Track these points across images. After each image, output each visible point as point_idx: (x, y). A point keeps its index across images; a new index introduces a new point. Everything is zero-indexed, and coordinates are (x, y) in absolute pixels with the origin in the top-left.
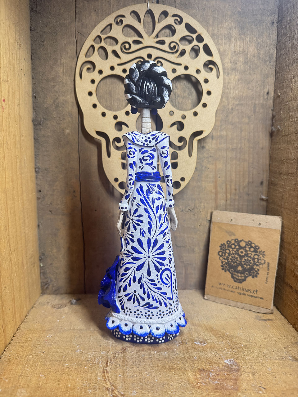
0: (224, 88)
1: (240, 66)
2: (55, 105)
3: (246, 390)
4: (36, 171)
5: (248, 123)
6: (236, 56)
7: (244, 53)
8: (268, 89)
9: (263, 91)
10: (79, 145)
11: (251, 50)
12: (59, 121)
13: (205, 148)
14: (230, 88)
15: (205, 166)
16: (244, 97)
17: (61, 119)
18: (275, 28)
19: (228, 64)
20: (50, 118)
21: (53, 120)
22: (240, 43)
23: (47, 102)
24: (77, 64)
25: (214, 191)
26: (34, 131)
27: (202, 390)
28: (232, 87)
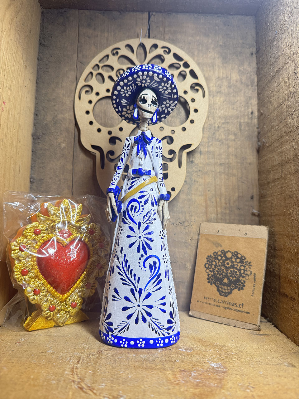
0: (210, 109)
1: (224, 89)
2: (54, 122)
3: (231, 388)
4: (31, 181)
5: (235, 140)
6: (220, 81)
7: (227, 78)
8: (252, 110)
9: (247, 111)
10: (73, 158)
11: (233, 76)
12: (57, 136)
13: (193, 162)
14: (215, 109)
15: (194, 180)
16: (230, 117)
17: (59, 134)
18: (254, 58)
19: (213, 87)
20: (48, 133)
21: (51, 135)
22: (223, 70)
23: (47, 119)
24: (77, 87)
25: (204, 204)
26: (33, 145)
27: (180, 386)
28: (217, 108)
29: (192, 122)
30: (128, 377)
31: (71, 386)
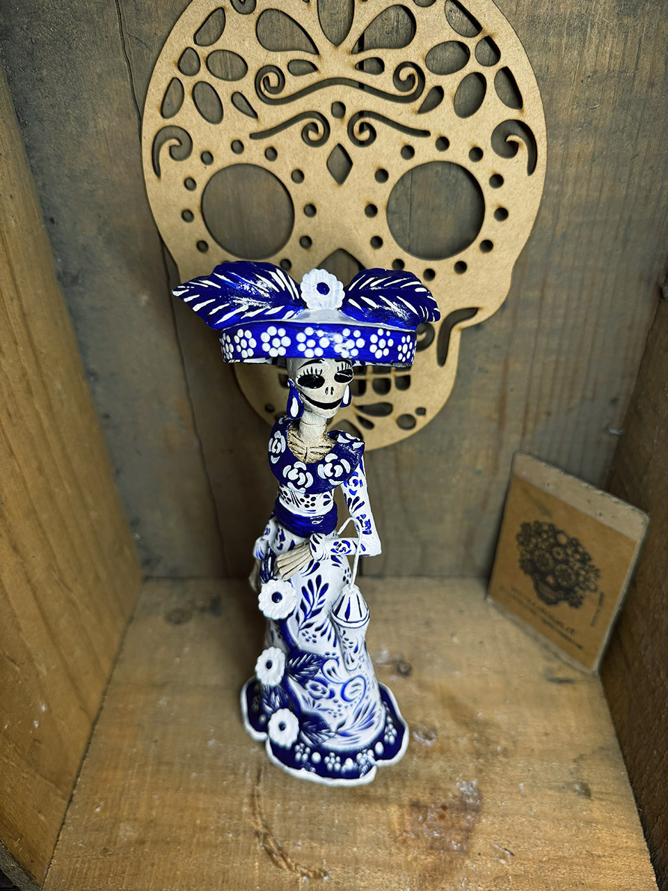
2: (103, 238)
3: (479, 854)
5: (603, 269)
6: (597, 85)
7: (624, 74)
11: (646, 63)
14: (565, 181)
15: (479, 367)
19: (570, 109)
20: (98, 268)
21: (107, 274)
22: (615, 42)
23: (84, 233)
24: (143, 135)
25: (496, 416)
27: (407, 847)
28: (570, 179)
29: (487, 246)
30: (333, 821)
31: (255, 845)
